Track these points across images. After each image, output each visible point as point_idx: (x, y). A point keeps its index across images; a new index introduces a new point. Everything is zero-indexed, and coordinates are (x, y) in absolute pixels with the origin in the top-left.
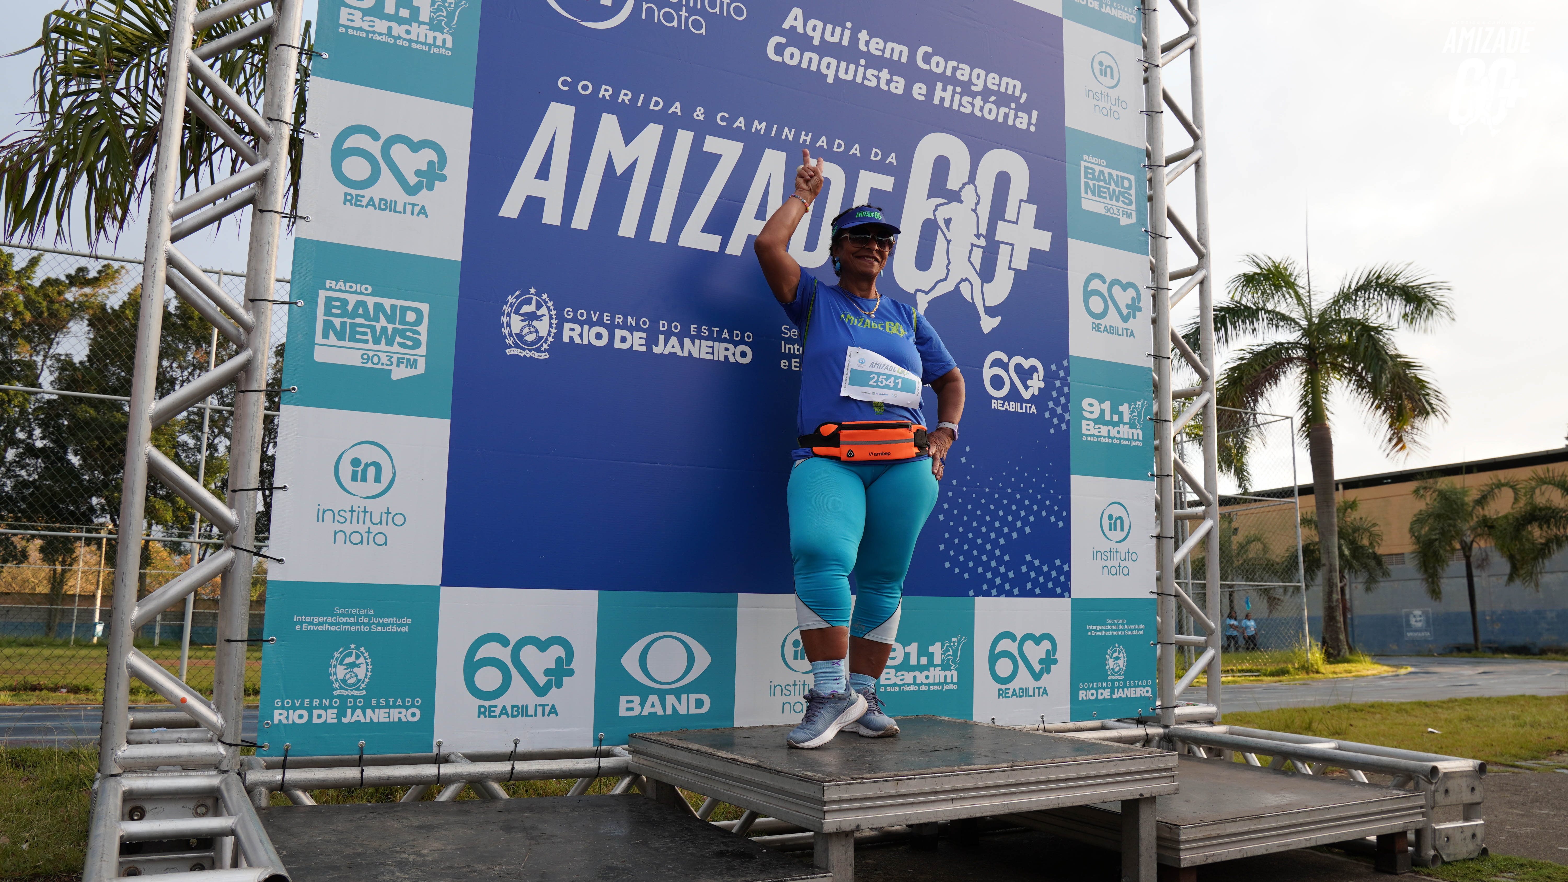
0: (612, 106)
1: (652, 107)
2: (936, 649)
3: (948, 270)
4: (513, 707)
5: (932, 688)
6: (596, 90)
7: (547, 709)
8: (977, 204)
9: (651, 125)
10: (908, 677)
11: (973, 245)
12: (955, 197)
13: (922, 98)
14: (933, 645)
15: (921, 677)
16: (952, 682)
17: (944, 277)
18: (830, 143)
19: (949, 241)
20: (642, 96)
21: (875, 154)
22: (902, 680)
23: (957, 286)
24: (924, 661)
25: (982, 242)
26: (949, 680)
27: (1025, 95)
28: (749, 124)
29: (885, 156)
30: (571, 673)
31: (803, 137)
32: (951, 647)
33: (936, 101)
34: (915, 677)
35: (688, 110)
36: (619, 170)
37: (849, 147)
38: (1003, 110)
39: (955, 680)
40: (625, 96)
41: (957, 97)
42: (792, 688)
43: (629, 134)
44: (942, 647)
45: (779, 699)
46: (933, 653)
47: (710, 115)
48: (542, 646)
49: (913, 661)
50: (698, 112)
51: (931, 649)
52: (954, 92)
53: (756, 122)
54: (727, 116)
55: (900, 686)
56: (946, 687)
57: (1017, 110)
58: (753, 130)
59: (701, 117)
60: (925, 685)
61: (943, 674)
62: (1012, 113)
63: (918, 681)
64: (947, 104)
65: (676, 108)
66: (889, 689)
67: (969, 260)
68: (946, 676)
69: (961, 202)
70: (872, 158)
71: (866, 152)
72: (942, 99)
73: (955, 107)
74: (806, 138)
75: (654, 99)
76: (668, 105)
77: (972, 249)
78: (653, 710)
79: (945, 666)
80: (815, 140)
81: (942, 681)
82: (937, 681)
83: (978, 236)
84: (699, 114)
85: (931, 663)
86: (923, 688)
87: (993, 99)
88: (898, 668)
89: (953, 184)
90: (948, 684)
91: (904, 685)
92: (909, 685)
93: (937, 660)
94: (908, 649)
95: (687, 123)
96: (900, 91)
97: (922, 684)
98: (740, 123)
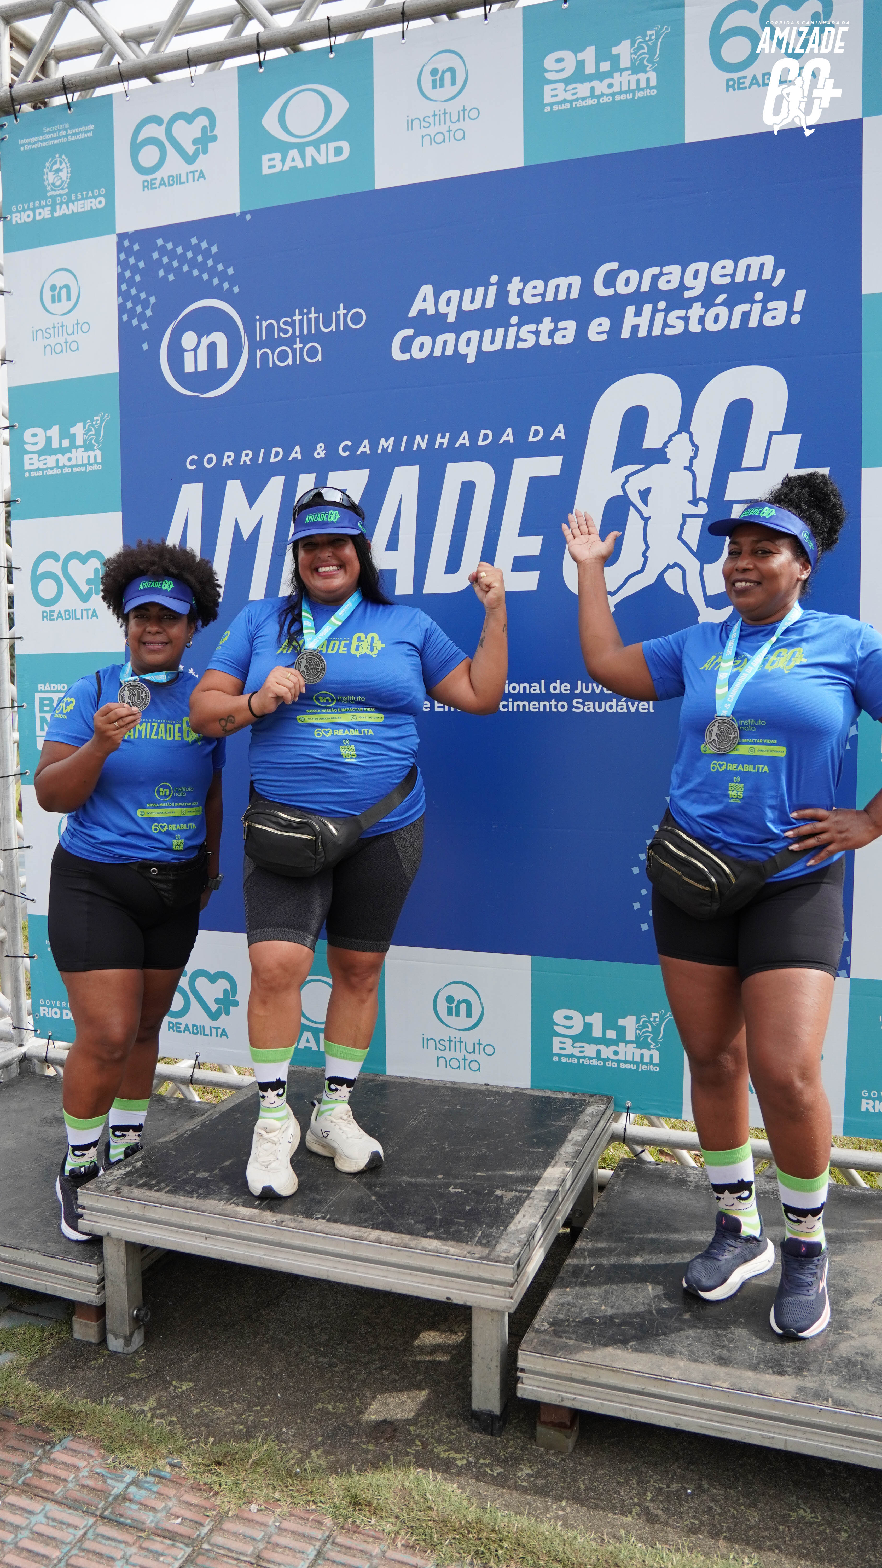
0: (236, 471)
1: (272, 460)
2: (629, 1023)
3: (646, 558)
4: (193, 1026)
5: (622, 1066)
6: (220, 459)
7: (220, 1031)
8: (692, 459)
9: (273, 478)
10: (590, 1050)
11: (685, 516)
12: (659, 456)
13: (604, 337)
14: (624, 1017)
15: (607, 1052)
16: (651, 1063)
17: (639, 568)
18: (473, 438)
19: (646, 520)
20: (262, 450)
21: (535, 434)
22: (581, 1052)
23: (661, 577)
24: (611, 1034)
25: (703, 508)
26: (647, 1059)
27: (781, 273)
28: (374, 445)
29: (549, 432)
30: (236, 1004)
31: (439, 440)
32: (650, 1022)
33: (626, 334)
34: (599, 1052)
35: (308, 451)
36: (246, 534)
37: (498, 435)
38: (739, 310)
39: (656, 1060)
40: (246, 457)
41: (660, 317)
42: (447, 1044)
43: (252, 496)
44: (638, 1021)
45: (432, 1053)
46: (624, 1028)
47: (331, 449)
48: (213, 978)
49: (597, 1032)
50: (319, 450)
51: (621, 1022)
52: (655, 311)
53: (383, 440)
54: (349, 443)
55: (579, 1058)
56: (642, 1068)
57: (764, 302)
58: (380, 451)
59: (322, 455)
60: (613, 1061)
61: (638, 1052)
62: (757, 307)
63: (603, 1056)
64: (642, 333)
65: (297, 453)
66: (563, 1059)
67: (680, 538)
68: (642, 1055)
69: (667, 461)
70: (531, 439)
71: (521, 434)
72: (635, 328)
73: (656, 332)
74: (441, 441)
75: (274, 450)
76: (287, 453)
77: (684, 522)
78: (308, 1045)
79: (641, 1043)
80: (453, 440)
81: (637, 1059)
82: (629, 1058)
83: (695, 502)
84: (320, 452)
85: (621, 1036)
86: (609, 1064)
87: (722, 297)
88: (575, 1039)
89: (652, 440)
90: (646, 1064)
91: (584, 1057)
92: (590, 1058)
93: (630, 1035)
94: (588, 1019)
95: (308, 464)
96: (570, 339)
97: (608, 1059)
98: (365, 447)
